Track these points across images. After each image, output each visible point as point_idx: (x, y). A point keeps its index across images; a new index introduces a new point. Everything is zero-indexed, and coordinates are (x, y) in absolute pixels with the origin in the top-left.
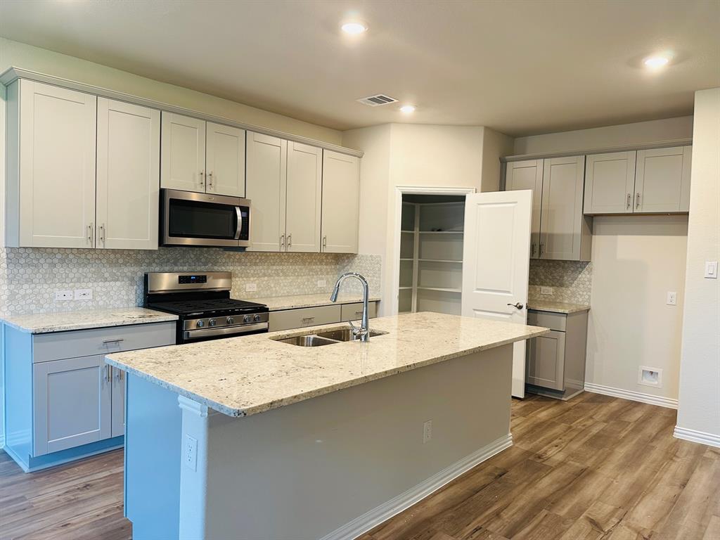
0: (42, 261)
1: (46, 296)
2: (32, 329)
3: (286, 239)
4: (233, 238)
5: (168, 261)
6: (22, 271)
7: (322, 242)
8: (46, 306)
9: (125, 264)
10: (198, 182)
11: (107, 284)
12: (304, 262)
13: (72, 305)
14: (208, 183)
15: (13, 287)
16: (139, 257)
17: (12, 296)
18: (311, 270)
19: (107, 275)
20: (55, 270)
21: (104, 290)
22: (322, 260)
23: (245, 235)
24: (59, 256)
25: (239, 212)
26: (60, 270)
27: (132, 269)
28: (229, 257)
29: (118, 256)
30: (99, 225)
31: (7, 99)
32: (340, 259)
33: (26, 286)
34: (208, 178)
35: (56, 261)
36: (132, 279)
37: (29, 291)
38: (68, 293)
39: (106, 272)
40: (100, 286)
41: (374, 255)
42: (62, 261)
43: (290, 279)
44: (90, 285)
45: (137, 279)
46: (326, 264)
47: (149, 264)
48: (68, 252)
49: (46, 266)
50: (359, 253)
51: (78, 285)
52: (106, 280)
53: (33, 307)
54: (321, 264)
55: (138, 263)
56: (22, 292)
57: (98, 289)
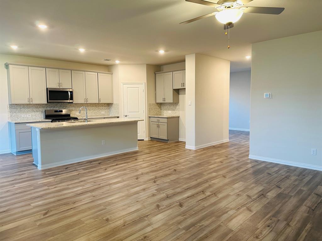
0: (18, 107)
1: (19, 116)
2: (15, 122)
3: (87, 99)
4: (68, 100)
5: (52, 107)
6: (13, 110)
7: (99, 100)
8: (20, 118)
9: (40, 108)
10: (57, 85)
11: (35, 113)
12: (96, 106)
13: (26, 118)
14: (60, 85)
15: (11, 114)
16: (44, 106)
17: (11, 116)
18: (99, 108)
19: (35, 111)
20: (21, 110)
21: (34, 114)
22: (103, 105)
23: (72, 98)
24: (22, 106)
25: (69, 93)
26: (23, 109)
27: (42, 109)
28: (70, 105)
29: (38, 106)
30: (31, 98)
31: (7, 69)
32: (109, 105)
33: (14, 114)
34: (60, 84)
35: (21, 107)
36: (42, 112)
37: (15, 115)
38: (25, 115)
39: (35, 110)
40: (33, 113)
41: (117, 103)
42: (23, 107)
43: (91, 111)
44: (31, 113)
45: (43, 111)
46: (105, 107)
47: (47, 108)
48: (24, 105)
49: (19, 109)
50: (114, 103)
51: (27, 113)
52: (35, 112)
53: (16, 119)
54: (102, 107)
55: (43, 107)
56: (14, 115)
57: (33, 114)
